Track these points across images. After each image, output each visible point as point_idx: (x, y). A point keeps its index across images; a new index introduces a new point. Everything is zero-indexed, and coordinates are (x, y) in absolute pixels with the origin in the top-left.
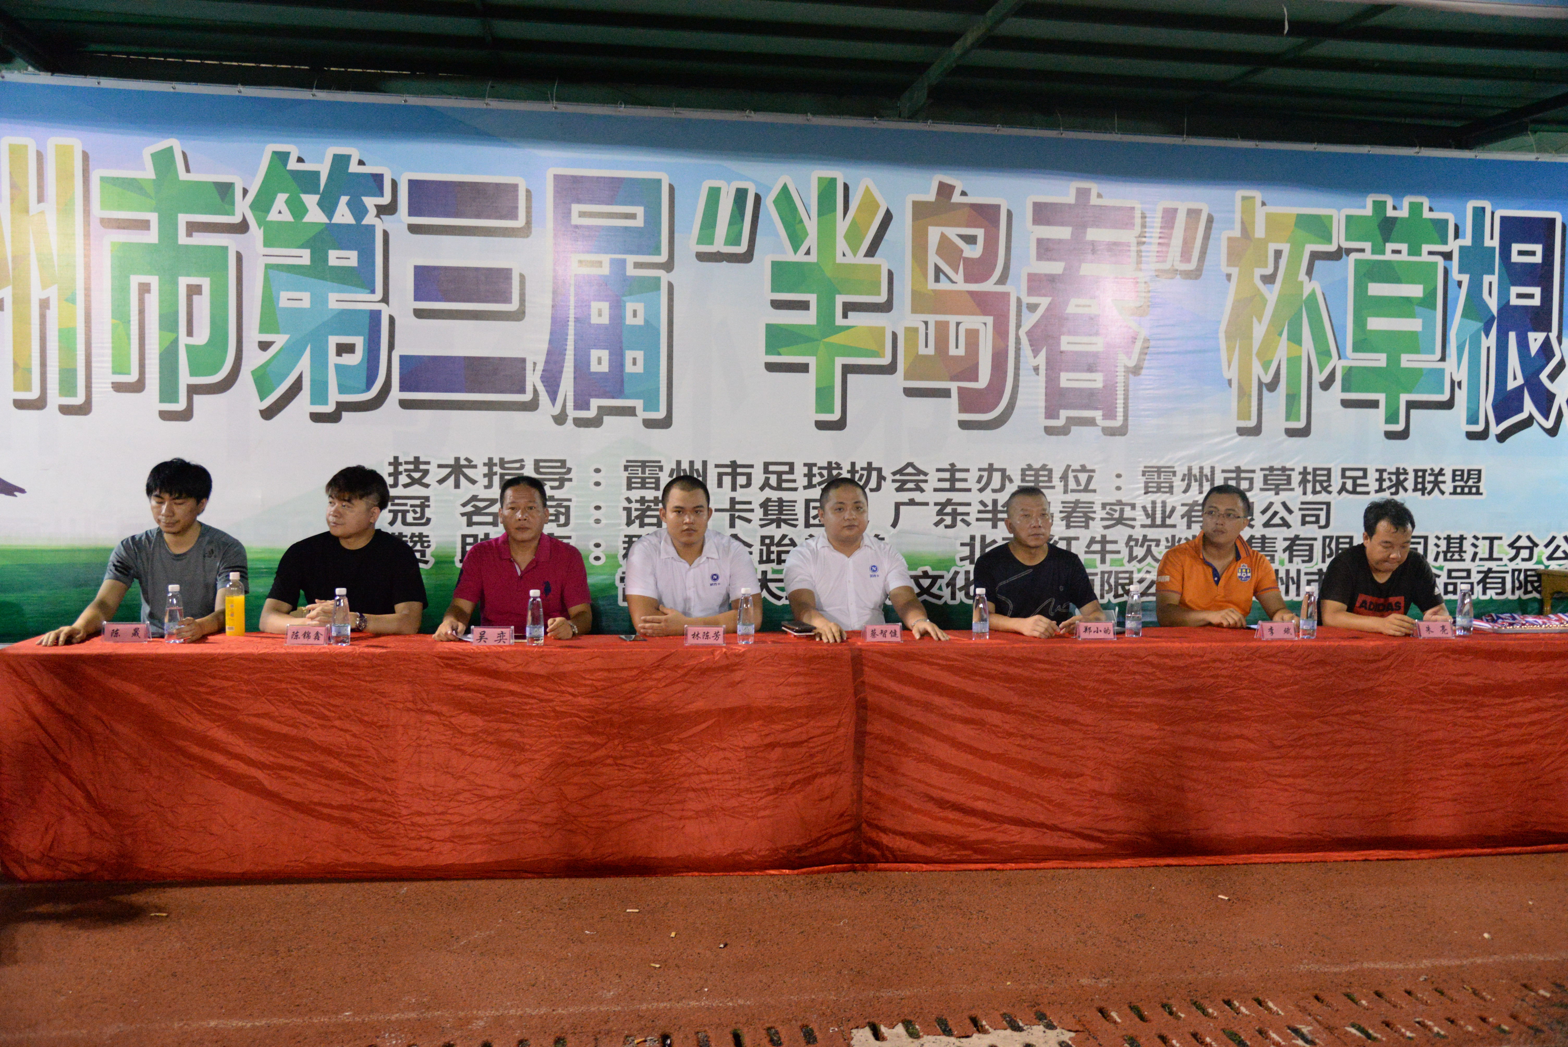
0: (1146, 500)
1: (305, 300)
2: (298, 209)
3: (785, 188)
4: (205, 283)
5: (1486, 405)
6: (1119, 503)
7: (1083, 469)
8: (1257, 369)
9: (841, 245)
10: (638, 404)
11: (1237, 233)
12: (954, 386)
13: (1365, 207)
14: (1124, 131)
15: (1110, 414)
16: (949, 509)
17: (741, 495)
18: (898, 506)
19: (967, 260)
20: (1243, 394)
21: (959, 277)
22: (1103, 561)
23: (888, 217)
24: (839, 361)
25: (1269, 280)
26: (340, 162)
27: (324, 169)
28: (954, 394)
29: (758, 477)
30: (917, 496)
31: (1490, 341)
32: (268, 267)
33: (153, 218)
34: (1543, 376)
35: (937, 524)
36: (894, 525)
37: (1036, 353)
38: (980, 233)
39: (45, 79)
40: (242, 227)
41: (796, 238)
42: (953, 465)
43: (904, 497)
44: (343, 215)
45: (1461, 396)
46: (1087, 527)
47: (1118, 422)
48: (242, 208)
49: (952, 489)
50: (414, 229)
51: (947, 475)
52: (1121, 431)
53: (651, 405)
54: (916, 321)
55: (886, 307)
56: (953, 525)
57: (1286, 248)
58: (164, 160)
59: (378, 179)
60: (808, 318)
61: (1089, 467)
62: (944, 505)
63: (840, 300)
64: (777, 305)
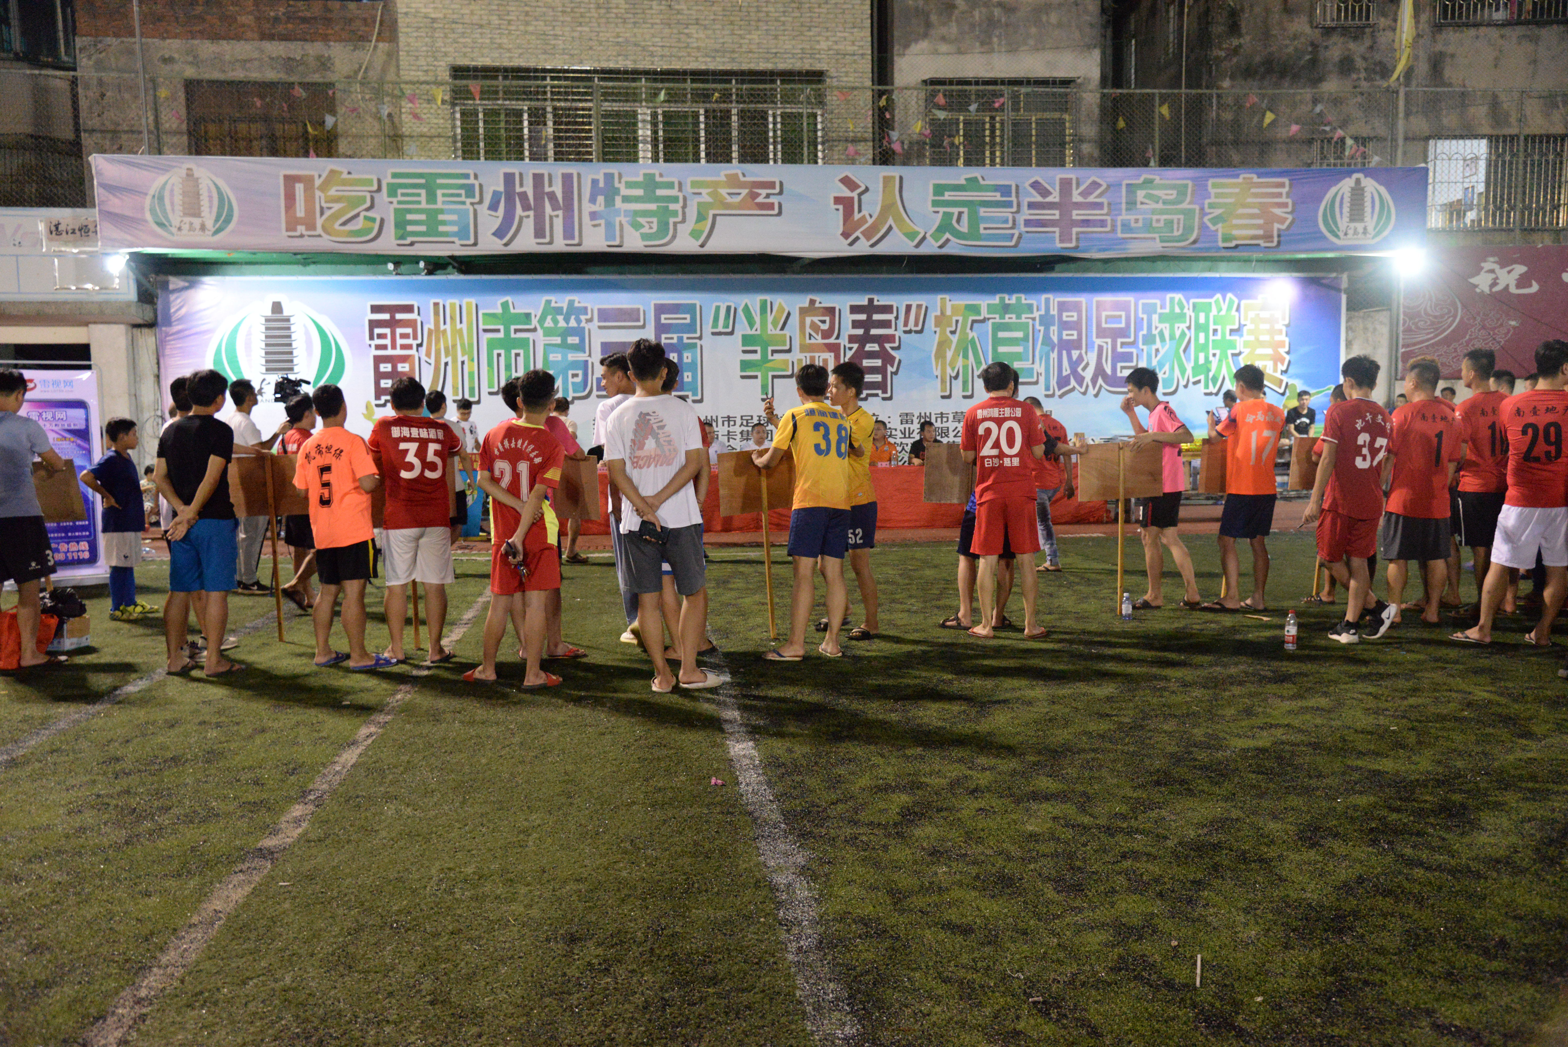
0: (902, 427)
1: (559, 357)
2: (556, 322)
3: (746, 306)
4: (521, 352)
5: (1053, 382)
8: (949, 370)
9: (770, 326)
10: (690, 393)
11: (939, 313)
13: (996, 300)
14: (888, 272)
15: (885, 392)
17: (731, 429)
19: (823, 331)
20: (943, 381)
21: (819, 337)
23: (789, 314)
24: (770, 374)
25: (953, 333)
26: (571, 303)
27: (565, 306)
29: (739, 422)
31: (1054, 355)
32: (546, 345)
33: (501, 328)
34: (1079, 369)
38: (827, 319)
39: (462, 277)
40: (534, 330)
41: (751, 324)
44: (573, 323)
45: (1042, 379)
47: (889, 395)
48: (534, 322)
50: (600, 327)
52: (890, 398)
53: (695, 394)
54: (802, 356)
55: (789, 351)
57: (960, 319)
58: (505, 305)
59: (586, 308)
60: (757, 357)
63: (770, 349)
64: (744, 352)
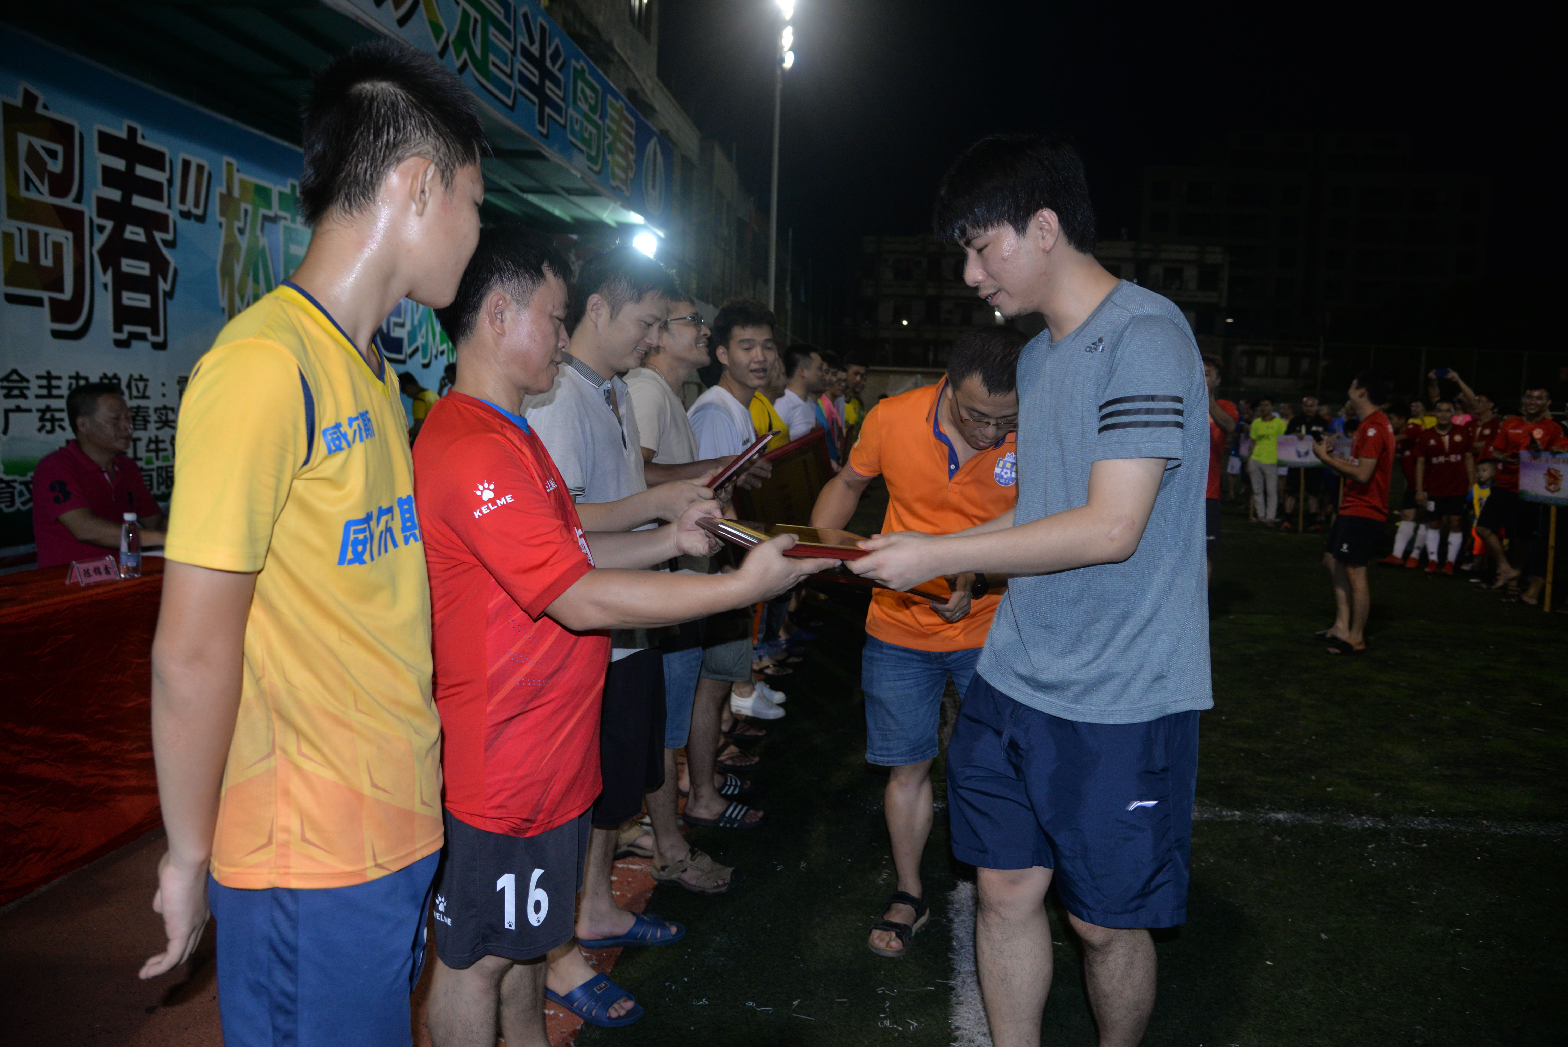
6: (165, 408)
7: (141, 378)
11: (224, 190)
12: (45, 295)
13: (286, 187)
15: (156, 331)
16: (48, 416)
18: (7, 412)
19: (52, 175)
21: (45, 189)
22: (157, 458)
25: (242, 232)
28: (46, 303)
30: (22, 403)
35: (40, 430)
36: (5, 432)
37: (105, 271)
38: (59, 149)
42: (49, 373)
43: (11, 403)
46: (145, 429)
47: (160, 339)
49: (50, 396)
51: (44, 382)
52: (163, 346)
54: (12, 226)
56: (52, 431)
57: (250, 209)
61: (145, 376)
62: (43, 411)
